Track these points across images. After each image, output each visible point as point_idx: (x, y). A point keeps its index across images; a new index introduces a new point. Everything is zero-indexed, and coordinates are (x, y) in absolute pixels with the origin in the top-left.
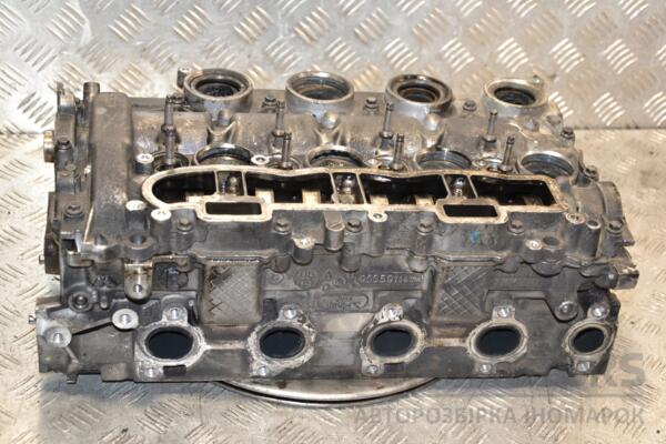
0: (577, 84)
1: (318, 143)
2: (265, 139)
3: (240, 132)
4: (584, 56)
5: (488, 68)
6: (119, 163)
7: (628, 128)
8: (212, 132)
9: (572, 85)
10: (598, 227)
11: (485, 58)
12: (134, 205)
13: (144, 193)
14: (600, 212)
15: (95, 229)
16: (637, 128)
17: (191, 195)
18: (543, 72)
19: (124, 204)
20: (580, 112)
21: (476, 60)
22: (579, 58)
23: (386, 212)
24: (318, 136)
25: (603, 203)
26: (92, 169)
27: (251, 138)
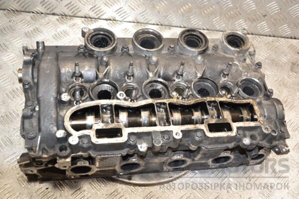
0: (275, 20)
1: (148, 77)
2: (123, 75)
3: (112, 72)
4: (281, 9)
5: (238, 9)
6: (52, 110)
7: (291, 38)
8: (98, 73)
9: (272, 20)
10: (276, 135)
11: (238, 5)
12: (60, 134)
13: (65, 124)
14: (275, 118)
15: (42, 145)
16: (295, 38)
17: (88, 116)
18: (261, 14)
19: (55, 133)
20: (273, 30)
21: (233, 6)
22: (278, 10)
23: (182, 131)
24: (148, 73)
25: (277, 115)
26: (39, 108)
27: (116, 75)
